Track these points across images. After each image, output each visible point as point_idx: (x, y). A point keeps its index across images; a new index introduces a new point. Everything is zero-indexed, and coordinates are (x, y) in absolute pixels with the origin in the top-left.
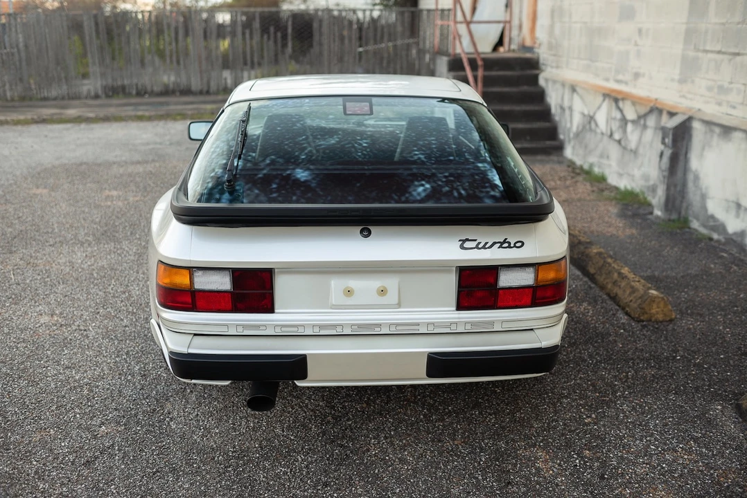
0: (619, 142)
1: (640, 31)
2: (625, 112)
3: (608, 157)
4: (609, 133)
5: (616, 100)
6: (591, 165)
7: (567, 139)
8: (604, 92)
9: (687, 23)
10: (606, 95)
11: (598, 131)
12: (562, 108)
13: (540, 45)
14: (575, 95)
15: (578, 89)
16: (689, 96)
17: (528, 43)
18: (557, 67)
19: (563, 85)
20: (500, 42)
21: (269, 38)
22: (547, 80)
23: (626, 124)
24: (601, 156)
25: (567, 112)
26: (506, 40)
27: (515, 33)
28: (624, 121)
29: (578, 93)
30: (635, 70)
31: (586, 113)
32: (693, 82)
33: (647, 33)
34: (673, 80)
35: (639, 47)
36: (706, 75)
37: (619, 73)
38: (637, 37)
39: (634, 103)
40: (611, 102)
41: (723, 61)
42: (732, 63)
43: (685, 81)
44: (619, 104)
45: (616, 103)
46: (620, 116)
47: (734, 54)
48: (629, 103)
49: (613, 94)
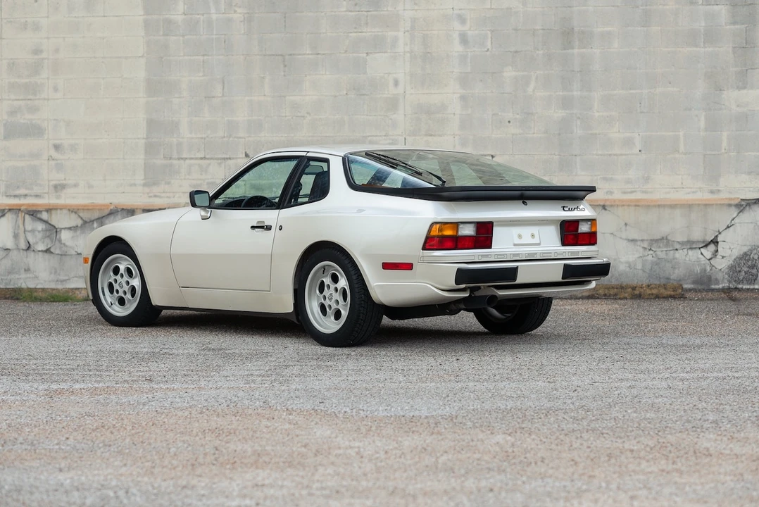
1: (57, 147)
2: (53, 222)
4: (23, 247)
5: (34, 213)
9: (146, 139)
10: (5, 211)
16: (163, 195)
23: (58, 232)
24: (10, 273)
30: (54, 183)
32: (169, 183)
33: (74, 148)
34: (135, 185)
35: (59, 162)
36: (187, 177)
37: (18, 187)
38: (53, 153)
39: (74, 210)
40: (21, 215)
41: (210, 164)
42: (223, 165)
43: (154, 184)
44: (38, 216)
45: (32, 215)
46: (44, 227)
47: (224, 159)
48: (65, 211)
49: (22, 208)
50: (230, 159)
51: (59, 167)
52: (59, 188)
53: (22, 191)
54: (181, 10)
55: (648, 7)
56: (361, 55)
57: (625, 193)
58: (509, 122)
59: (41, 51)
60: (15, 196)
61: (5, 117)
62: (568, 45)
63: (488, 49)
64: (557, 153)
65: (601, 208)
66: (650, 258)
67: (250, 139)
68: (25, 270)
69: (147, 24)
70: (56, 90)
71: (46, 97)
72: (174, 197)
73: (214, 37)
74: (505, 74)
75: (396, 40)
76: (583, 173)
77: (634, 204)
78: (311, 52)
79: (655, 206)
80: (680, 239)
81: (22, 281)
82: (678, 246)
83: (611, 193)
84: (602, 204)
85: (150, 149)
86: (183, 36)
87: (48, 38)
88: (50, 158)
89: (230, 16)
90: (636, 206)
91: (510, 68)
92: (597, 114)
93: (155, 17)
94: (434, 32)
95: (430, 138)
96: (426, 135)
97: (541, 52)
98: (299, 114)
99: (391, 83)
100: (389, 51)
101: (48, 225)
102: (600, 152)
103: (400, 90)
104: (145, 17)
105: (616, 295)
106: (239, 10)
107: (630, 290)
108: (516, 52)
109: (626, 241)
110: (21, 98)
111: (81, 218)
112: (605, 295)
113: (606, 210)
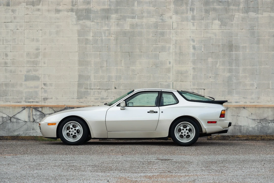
1: (45, 84)
2: (44, 112)
6: (18, 134)
9: (78, 82)
10: (24, 108)
16: (84, 102)
24: (27, 130)
30: (43, 97)
32: (86, 98)
33: (51, 85)
34: (74, 98)
35: (45, 90)
36: (94, 96)
37: (30, 99)
38: (43, 86)
39: (51, 107)
40: (31, 109)
41: (102, 91)
42: (106, 91)
43: (81, 98)
44: (38, 109)
45: (35, 109)
46: (40, 113)
47: (107, 89)
48: (48, 108)
49: (32, 106)
50: (109, 89)
51: (45, 92)
52: (45, 99)
53: (31, 100)
54: (92, 36)
55: (259, 38)
56: (157, 53)
57: (251, 103)
58: (210, 77)
59: (39, 49)
60: (29, 102)
61: (25, 73)
62: (231, 50)
63: (203, 51)
64: (227, 88)
65: (243, 108)
66: (260, 126)
67: (117, 82)
68: (32, 129)
69: (79, 40)
70: (44, 63)
71: (41, 66)
72: (88, 103)
73: (104, 45)
74: (208, 60)
75: (169, 48)
76: (237, 96)
77: (254, 107)
78: (139, 51)
79: (262, 107)
80: (270, 119)
81: (31, 133)
82: (270, 122)
83: (246, 103)
84: (243, 106)
85: (80, 85)
86: (92, 45)
87: (42, 44)
88: (42, 88)
89: (110, 38)
90: (255, 107)
91: (211, 58)
92: (241, 75)
93: (82, 38)
94: (184, 45)
95: (182, 83)
96: (180, 82)
97: (221, 53)
98: (135, 74)
99: (168, 63)
100: (167, 51)
101: (41, 113)
102: (242, 88)
103: (171, 65)
104: (78, 37)
105: (255, 139)
106: (113, 36)
107: (260, 137)
108: (213, 52)
109: (252, 120)
110: (31, 66)
111: (54, 110)
112: (252, 139)
113: (245, 109)
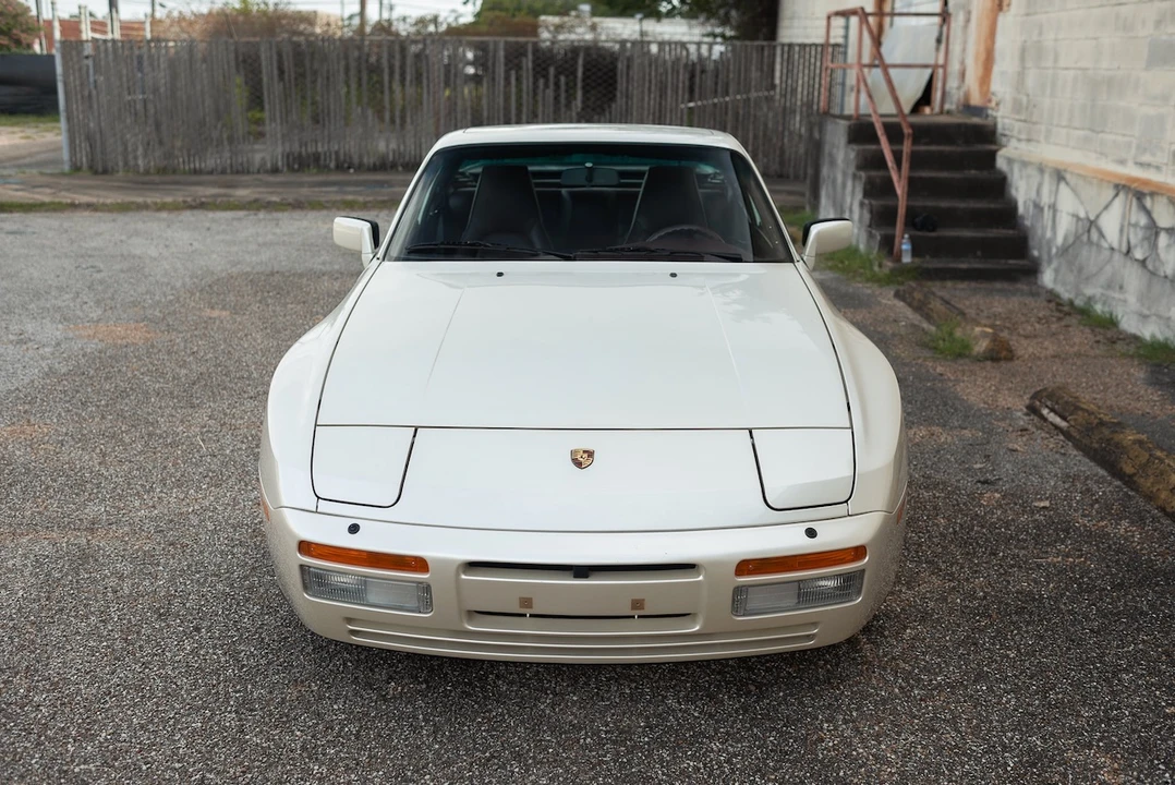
0: (1143, 263)
2: (1155, 216)
3: (1121, 288)
4: (1124, 249)
5: (1140, 196)
6: (1090, 299)
7: (1045, 257)
8: (1117, 181)
10: (1120, 188)
11: (1105, 245)
12: (1038, 207)
13: (997, 104)
14: (1063, 186)
15: (1068, 177)
17: (976, 100)
18: (1029, 140)
19: (1041, 170)
20: (926, 98)
21: (546, 86)
22: (1010, 161)
23: (1157, 234)
24: (1109, 286)
25: (1047, 214)
26: (937, 96)
27: (953, 83)
28: (1153, 230)
29: (1067, 184)
31: (1082, 215)
40: (1130, 197)
44: (1144, 201)
45: (1139, 199)
46: (1147, 221)
48: (1165, 199)
49: (1136, 185)
53: (1146, 158)
60: (1140, 164)
61: (1152, 31)
81: (1114, 304)
101: (1150, 219)
